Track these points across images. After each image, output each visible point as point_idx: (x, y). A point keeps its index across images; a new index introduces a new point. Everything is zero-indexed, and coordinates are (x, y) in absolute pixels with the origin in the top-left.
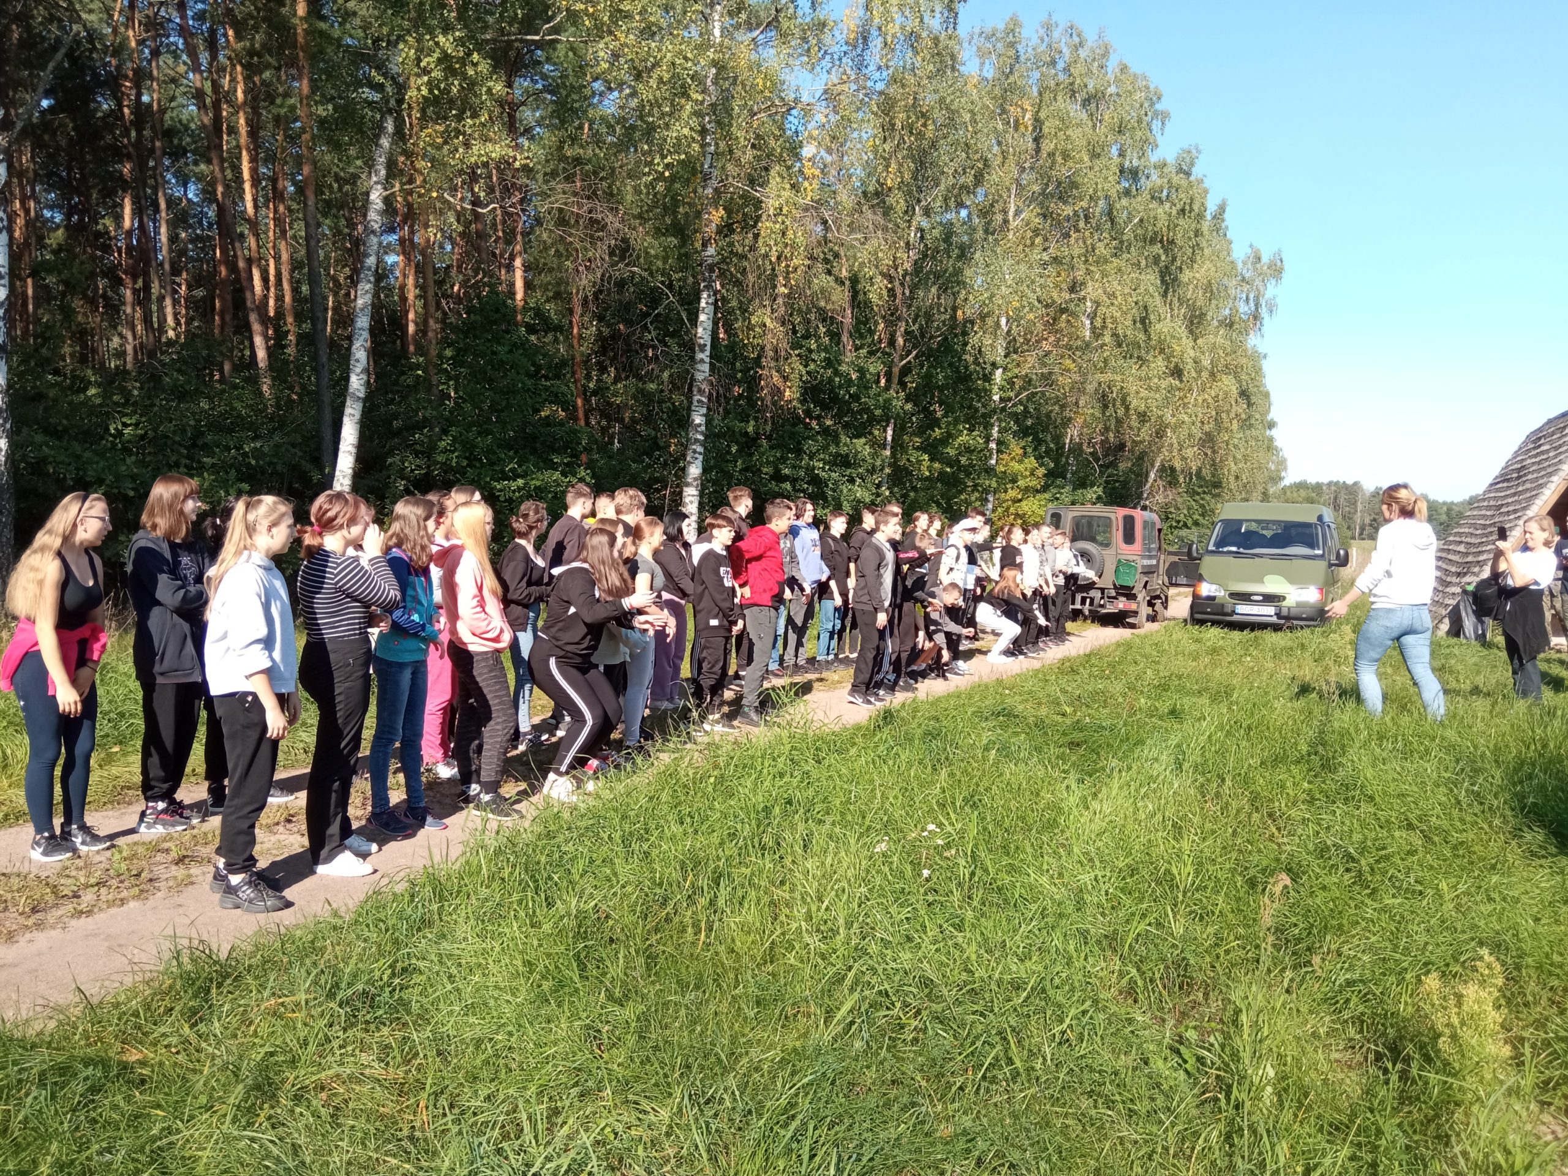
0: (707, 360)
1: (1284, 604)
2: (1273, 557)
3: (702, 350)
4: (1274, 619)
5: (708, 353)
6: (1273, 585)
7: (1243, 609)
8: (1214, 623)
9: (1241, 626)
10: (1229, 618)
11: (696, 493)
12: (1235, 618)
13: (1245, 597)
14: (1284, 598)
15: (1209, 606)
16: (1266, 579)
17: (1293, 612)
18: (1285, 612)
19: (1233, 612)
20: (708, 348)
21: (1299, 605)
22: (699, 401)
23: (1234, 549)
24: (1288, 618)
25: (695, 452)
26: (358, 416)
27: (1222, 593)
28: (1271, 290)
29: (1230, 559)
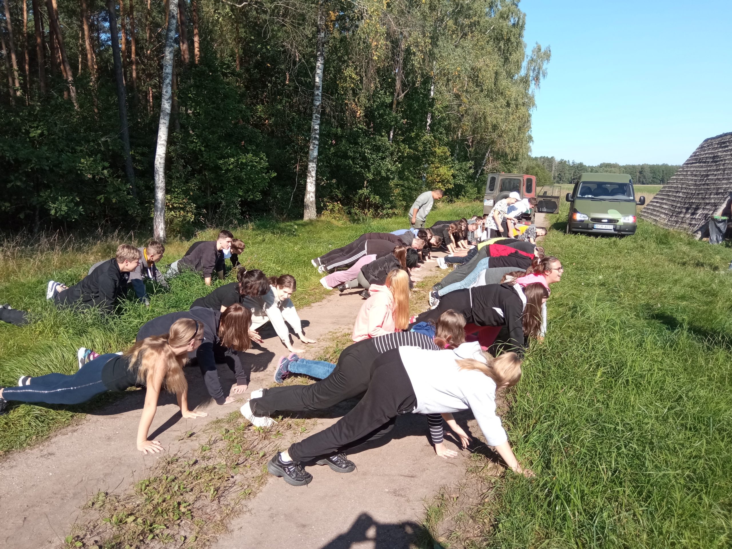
0: (320, 94)
1: (618, 224)
2: (610, 200)
3: (318, 89)
4: (613, 231)
5: (321, 91)
6: (612, 214)
7: (598, 226)
8: (582, 233)
9: (597, 235)
10: (590, 231)
11: (315, 165)
12: (594, 230)
13: (599, 221)
14: (618, 221)
15: (580, 225)
16: (609, 211)
17: (622, 228)
18: (618, 228)
19: (593, 228)
20: (321, 88)
21: (625, 224)
22: (316, 117)
23: (590, 196)
24: (619, 231)
25: (314, 144)
26: (167, 124)
27: (587, 219)
28: (545, 66)
29: (590, 201)
